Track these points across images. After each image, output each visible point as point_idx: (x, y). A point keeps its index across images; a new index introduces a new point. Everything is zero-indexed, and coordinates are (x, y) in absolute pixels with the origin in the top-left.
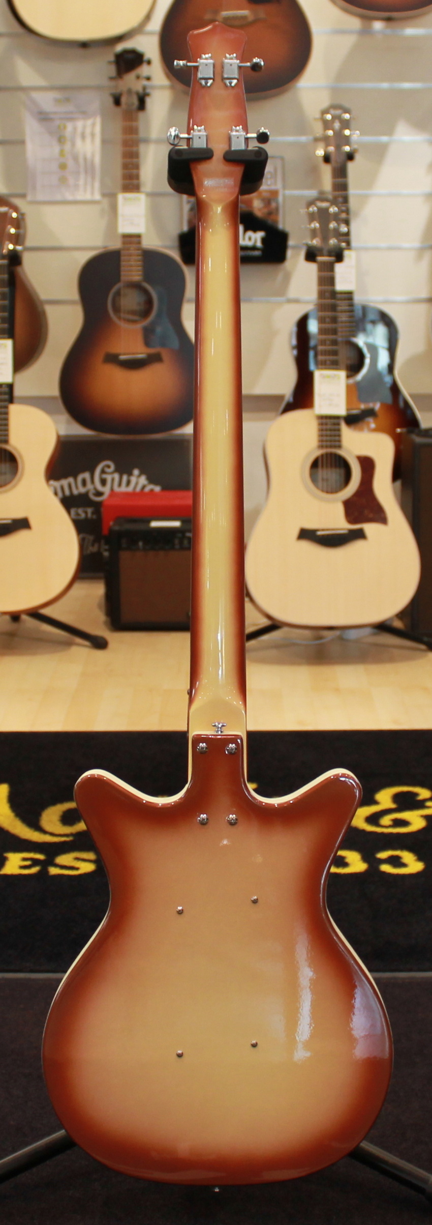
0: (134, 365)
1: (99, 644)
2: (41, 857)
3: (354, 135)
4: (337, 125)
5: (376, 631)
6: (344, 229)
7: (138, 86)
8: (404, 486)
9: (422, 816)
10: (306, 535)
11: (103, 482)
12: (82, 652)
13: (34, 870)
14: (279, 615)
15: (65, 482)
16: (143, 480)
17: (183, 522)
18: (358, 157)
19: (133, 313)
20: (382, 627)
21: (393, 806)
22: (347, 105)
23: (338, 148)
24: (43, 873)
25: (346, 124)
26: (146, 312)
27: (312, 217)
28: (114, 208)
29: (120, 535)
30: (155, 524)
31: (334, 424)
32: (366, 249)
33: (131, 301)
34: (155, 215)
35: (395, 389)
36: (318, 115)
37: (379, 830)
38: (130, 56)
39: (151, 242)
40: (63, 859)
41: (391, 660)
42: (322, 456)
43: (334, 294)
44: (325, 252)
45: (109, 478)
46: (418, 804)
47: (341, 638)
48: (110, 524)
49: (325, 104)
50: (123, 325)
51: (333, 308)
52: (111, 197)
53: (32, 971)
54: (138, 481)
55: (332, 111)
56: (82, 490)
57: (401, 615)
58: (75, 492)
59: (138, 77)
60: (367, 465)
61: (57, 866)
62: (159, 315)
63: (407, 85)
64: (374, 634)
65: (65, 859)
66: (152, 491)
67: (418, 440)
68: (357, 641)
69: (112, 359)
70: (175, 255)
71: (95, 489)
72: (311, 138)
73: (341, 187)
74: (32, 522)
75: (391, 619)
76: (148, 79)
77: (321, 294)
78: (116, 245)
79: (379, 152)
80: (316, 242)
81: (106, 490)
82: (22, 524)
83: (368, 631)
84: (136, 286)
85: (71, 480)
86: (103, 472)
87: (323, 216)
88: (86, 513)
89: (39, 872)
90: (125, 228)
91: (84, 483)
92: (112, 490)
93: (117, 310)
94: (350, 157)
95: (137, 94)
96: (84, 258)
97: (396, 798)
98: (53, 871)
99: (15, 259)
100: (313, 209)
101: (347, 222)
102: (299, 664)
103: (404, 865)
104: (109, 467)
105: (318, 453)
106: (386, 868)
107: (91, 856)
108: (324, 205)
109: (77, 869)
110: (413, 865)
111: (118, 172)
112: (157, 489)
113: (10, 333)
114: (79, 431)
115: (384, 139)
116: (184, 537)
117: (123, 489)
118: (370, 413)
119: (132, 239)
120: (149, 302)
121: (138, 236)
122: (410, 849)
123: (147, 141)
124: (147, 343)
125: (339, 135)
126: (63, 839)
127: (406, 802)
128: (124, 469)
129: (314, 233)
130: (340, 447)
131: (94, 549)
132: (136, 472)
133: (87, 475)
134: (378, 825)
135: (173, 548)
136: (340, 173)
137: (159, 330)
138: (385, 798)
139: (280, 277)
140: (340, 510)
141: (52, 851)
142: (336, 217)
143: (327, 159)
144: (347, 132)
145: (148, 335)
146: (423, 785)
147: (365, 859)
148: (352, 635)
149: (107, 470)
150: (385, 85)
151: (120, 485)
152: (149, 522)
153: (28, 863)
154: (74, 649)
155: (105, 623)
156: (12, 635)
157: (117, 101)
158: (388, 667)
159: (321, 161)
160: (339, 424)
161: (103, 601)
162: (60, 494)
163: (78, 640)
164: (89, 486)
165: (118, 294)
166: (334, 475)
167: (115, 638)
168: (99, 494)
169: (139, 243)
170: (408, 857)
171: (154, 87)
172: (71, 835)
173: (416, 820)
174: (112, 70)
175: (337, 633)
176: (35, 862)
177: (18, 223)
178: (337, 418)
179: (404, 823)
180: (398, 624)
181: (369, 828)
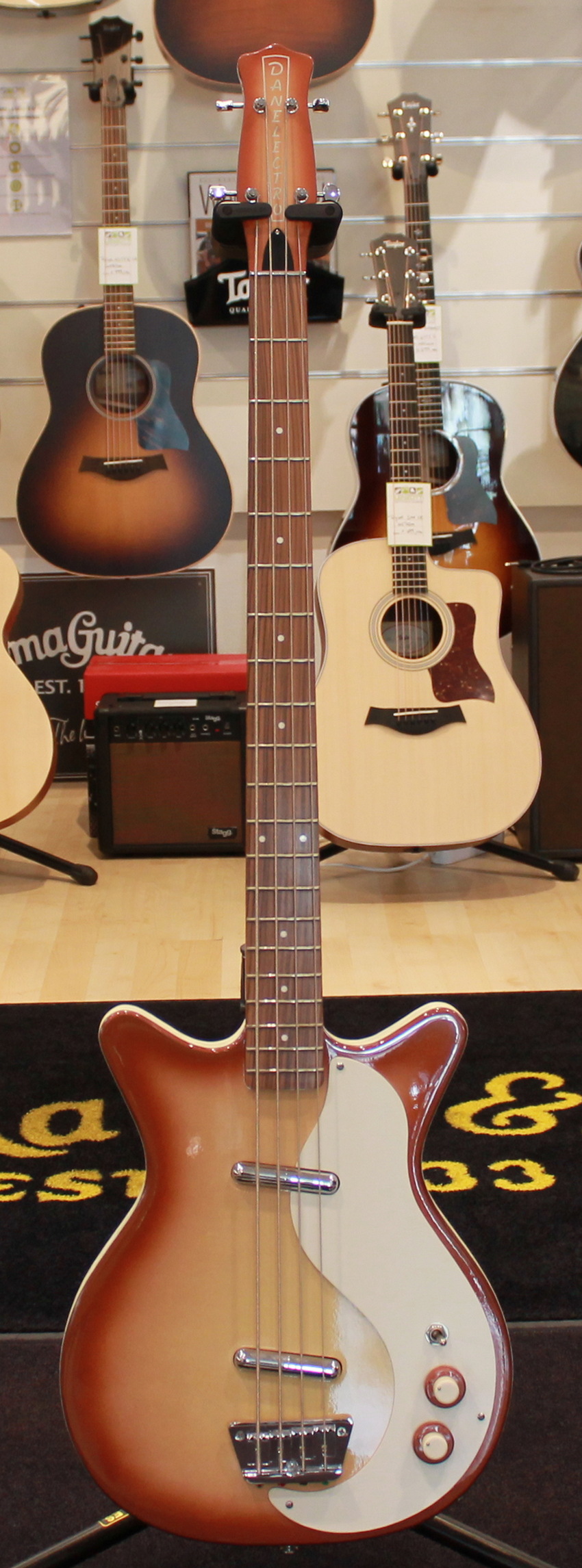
0: (125, 475)
1: (85, 877)
2: (26, 1178)
3: (438, 138)
4: (412, 124)
5: (481, 852)
6: (424, 278)
7: (123, 73)
8: (515, 640)
9: (550, 1112)
10: (377, 717)
11: (81, 641)
12: (59, 889)
13: (18, 1196)
14: (341, 831)
15: (25, 642)
16: (138, 637)
17: (199, 699)
18: (441, 168)
19: (122, 398)
20: (490, 846)
21: (512, 1099)
22: (424, 94)
23: (414, 156)
24: (31, 1199)
25: (425, 123)
26: (142, 397)
27: (379, 263)
28: (92, 248)
29: (111, 719)
30: (159, 704)
31: (416, 559)
32: (456, 299)
33: (119, 381)
34: (150, 253)
35: (502, 501)
36: (385, 111)
37: (492, 1132)
38: (113, 28)
39: (147, 296)
40: (55, 1181)
41: (503, 893)
42: (399, 603)
43: (411, 374)
44: (398, 314)
45: (89, 634)
46: (543, 1096)
47: (430, 863)
48: (95, 704)
49: (395, 94)
50: (108, 416)
51: (412, 393)
52: (88, 230)
53: (24, 1331)
54: (132, 639)
55: (404, 104)
56: (51, 653)
57: (516, 829)
58: (41, 656)
59: (124, 60)
60: (465, 615)
61: (48, 1189)
62: (159, 402)
63: (509, 62)
64: (477, 856)
65: (58, 1180)
66: (152, 652)
67: (536, 578)
68: (454, 866)
69: (94, 466)
70: (180, 313)
71: (69, 651)
72: (374, 140)
73: (419, 212)
75: (502, 834)
76: (139, 61)
77: (394, 374)
78: (94, 299)
79: (474, 159)
80: (386, 299)
81: (86, 653)
83: (469, 851)
84: (126, 359)
85: (34, 638)
86: (80, 626)
87: (395, 261)
88: (57, 686)
89: (25, 1198)
90: (109, 277)
91: (53, 642)
92: (94, 652)
93: (99, 394)
94: (432, 170)
95: (124, 83)
96: (50, 319)
97: (514, 1087)
98: (44, 1196)
100: (381, 251)
101: (428, 266)
102: (372, 902)
103: (529, 1179)
104: (89, 619)
105: (395, 600)
106: (502, 1183)
107: (95, 1175)
108: (397, 245)
109: (78, 1193)
110: (539, 1178)
111: (98, 197)
112: (159, 650)
114: (43, 567)
115: (478, 140)
116: (203, 721)
117: (110, 651)
118: (467, 536)
119: (120, 292)
120: (146, 382)
121: (129, 288)
122: (535, 1158)
123: (136, 148)
124: (143, 444)
125: (414, 137)
126: (54, 1153)
127: (528, 1093)
128: (110, 622)
129: (383, 285)
130: (424, 591)
131: (70, 738)
132: (128, 626)
133: (57, 632)
134: (491, 1126)
135: (187, 738)
136: (418, 193)
137: (160, 423)
138: (499, 1088)
139: (333, 339)
140: (426, 681)
141: (41, 1169)
142: (413, 263)
143: (398, 173)
144: (427, 134)
145: (144, 430)
146: (551, 1071)
147: (472, 1173)
148: (447, 857)
149: (85, 623)
150: (478, 62)
151: (105, 646)
152: (153, 700)
153: (9, 1186)
154: (49, 884)
155: (91, 846)
157: (95, 95)
158: (501, 903)
159: (390, 173)
160: (422, 559)
161: (87, 813)
162: (20, 661)
163: (54, 872)
164: (61, 647)
165: (101, 371)
166: (416, 631)
167: (106, 869)
168: (76, 658)
169: (130, 298)
170: (531, 1168)
171: (145, 70)
172: (65, 1147)
173: (542, 1118)
174: (87, 49)
175: (425, 855)
176: (18, 1185)
178: (421, 549)
179: (527, 1122)
180: (512, 841)
181: (478, 1130)
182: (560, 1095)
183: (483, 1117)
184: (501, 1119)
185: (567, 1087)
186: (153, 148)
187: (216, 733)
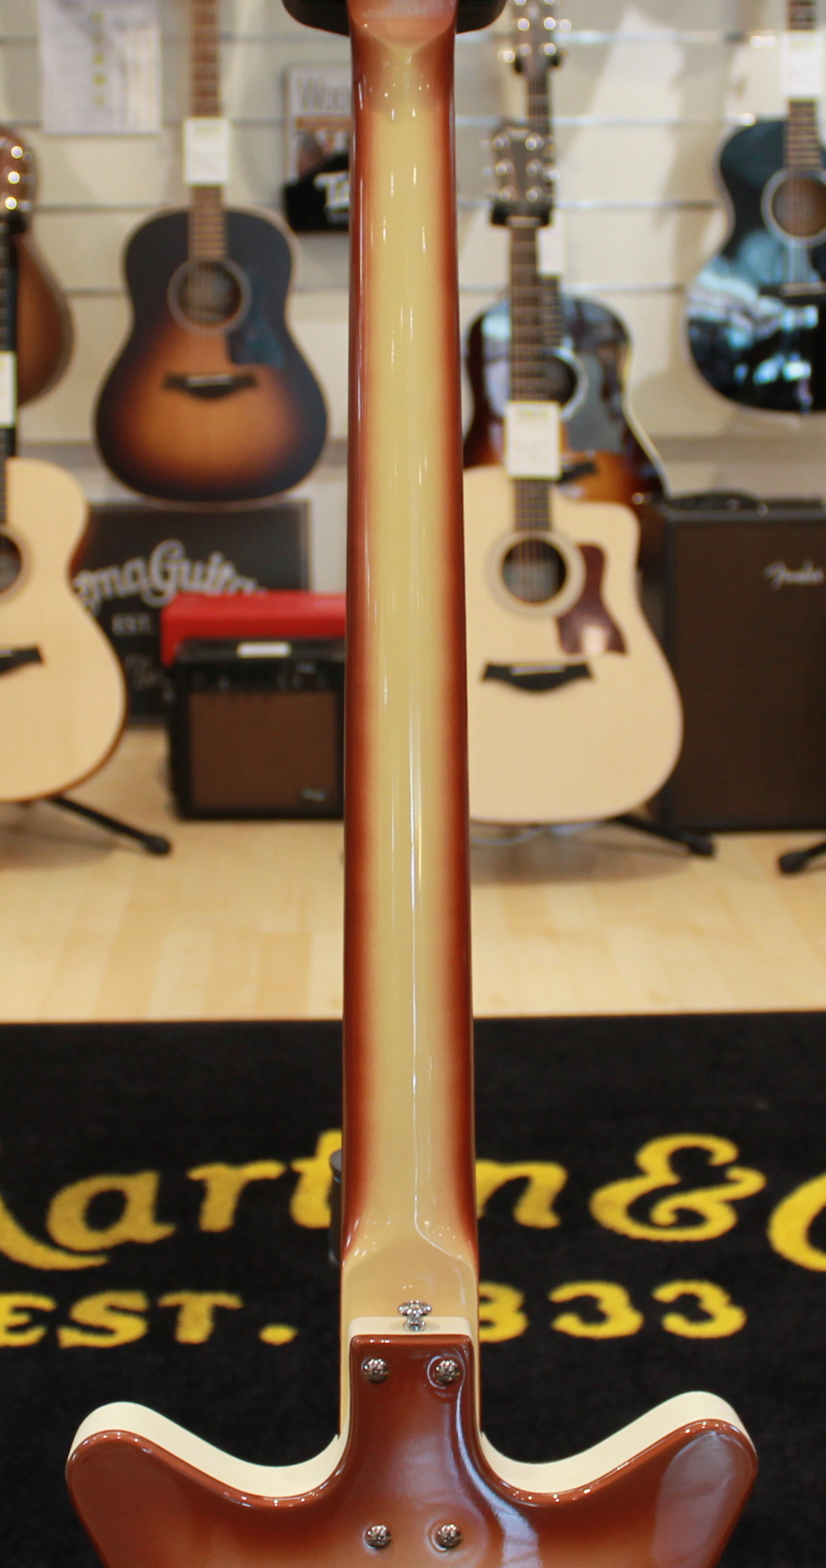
0: (212, 393)
1: (158, 847)
2: (44, 1303)
3: (561, 28)
4: (533, 11)
9: (727, 1202)
10: (495, 673)
11: (165, 575)
12: (129, 860)
13: (33, 1336)
15: (104, 575)
16: (228, 572)
17: (295, 646)
18: (567, 63)
19: (210, 310)
21: (674, 1179)
23: (536, 46)
25: (548, 10)
26: (230, 309)
27: (500, 154)
28: (179, 145)
29: (190, 668)
30: (246, 650)
31: (541, 491)
32: (580, 211)
33: (207, 291)
34: (245, 156)
37: (654, 1234)
39: (240, 197)
40: (87, 1310)
42: (522, 542)
43: (536, 280)
44: (524, 210)
45: (173, 569)
48: (174, 649)
50: (195, 329)
51: (535, 301)
52: (174, 126)
54: (220, 574)
56: (132, 588)
58: (120, 592)
60: (594, 557)
61: (75, 1325)
62: (251, 314)
65: (90, 1309)
66: (240, 592)
67: (668, 514)
69: (178, 383)
70: (277, 218)
71: (152, 585)
73: (540, 111)
74: (47, 652)
77: (516, 279)
78: (181, 202)
79: (597, 58)
80: (507, 194)
81: (170, 589)
82: (30, 656)
84: (215, 267)
85: (114, 571)
86: (165, 559)
87: (518, 152)
88: (136, 625)
89: (44, 1341)
90: (197, 175)
91: (135, 576)
92: (178, 587)
93: (184, 304)
94: (555, 61)
96: (129, 223)
97: (679, 1160)
99: (17, 223)
100: (501, 141)
101: (551, 164)
103: (710, 1316)
104: (174, 550)
105: (516, 539)
106: (677, 1324)
107: (136, 1300)
108: (519, 134)
109: (113, 1332)
110: (725, 1315)
111: (185, 85)
112: (250, 586)
113: (12, 344)
116: (294, 672)
117: (196, 586)
118: (588, 468)
119: (207, 193)
120: (236, 293)
121: (218, 188)
122: (715, 1278)
123: (230, 38)
124: (234, 358)
125: (538, 27)
126: (88, 1261)
127: (695, 1171)
128: (197, 554)
129: (503, 181)
130: (549, 528)
132: (216, 559)
133: (139, 564)
134: (652, 1223)
135: (276, 689)
136: (539, 88)
137: (253, 336)
138: (657, 1161)
140: (552, 631)
141: (66, 1289)
143: (518, 66)
144: (549, 22)
145: (236, 347)
146: (718, 1134)
147: (636, 1302)
148: (568, 830)
149: (172, 556)
151: (191, 579)
152: (234, 646)
153: (22, 1319)
154: (117, 856)
155: (169, 808)
156: (18, 829)
158: (632, 887)
159: (510, 69)
160: (548, 490)
162: (97, 595)
163: (124, 841)
164: (143, 581)
165: (185, 281)
166: (537, 573)
167: (186, 837)
168: (158, 593)
169: (219, 199)
170: (711, 1296)
172: (103, 1251)
173: (716, 1212)
176: (36, 1317)
177: (23, 166)
178: (546, 480)
179: (697, 1218)
181: (636, 1231)
182: (735, 1173)
183: (640, 1209)
184: (663, 1212)
185: (743, 1160)
186: (251, 40)
187: (309, 684)
